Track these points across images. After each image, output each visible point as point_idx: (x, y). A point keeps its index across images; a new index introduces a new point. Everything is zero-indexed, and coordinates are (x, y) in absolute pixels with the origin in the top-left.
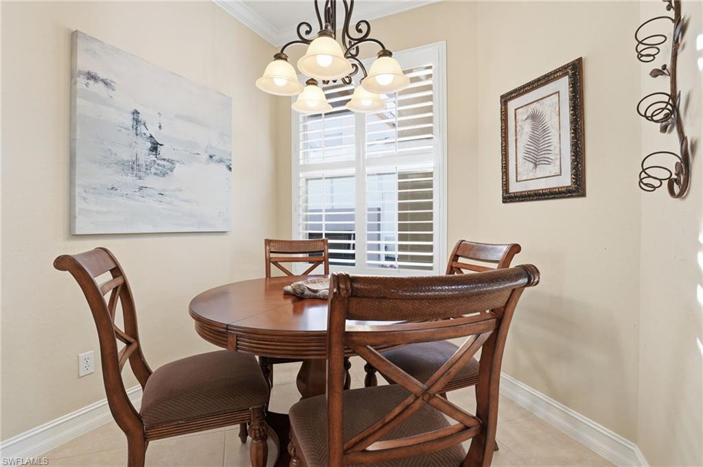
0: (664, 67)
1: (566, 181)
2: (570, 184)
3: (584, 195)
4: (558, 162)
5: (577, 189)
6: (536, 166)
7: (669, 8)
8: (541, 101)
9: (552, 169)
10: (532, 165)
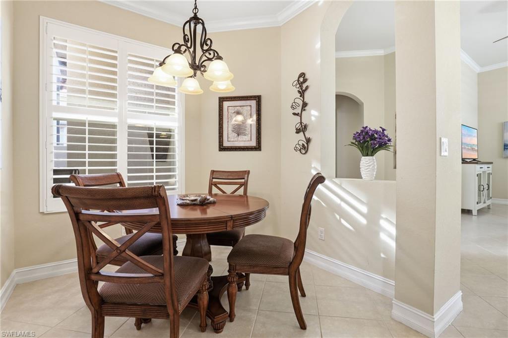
0: (298, 113)
1: (253, 143)
2: (255, 145)
3: (260, 150)
4: (250, 135)
5: (258, 148)
6: (238, 135)
7: (301, 96)
8: (242, 107)
9: (247, 138)
10: (237, 135)
